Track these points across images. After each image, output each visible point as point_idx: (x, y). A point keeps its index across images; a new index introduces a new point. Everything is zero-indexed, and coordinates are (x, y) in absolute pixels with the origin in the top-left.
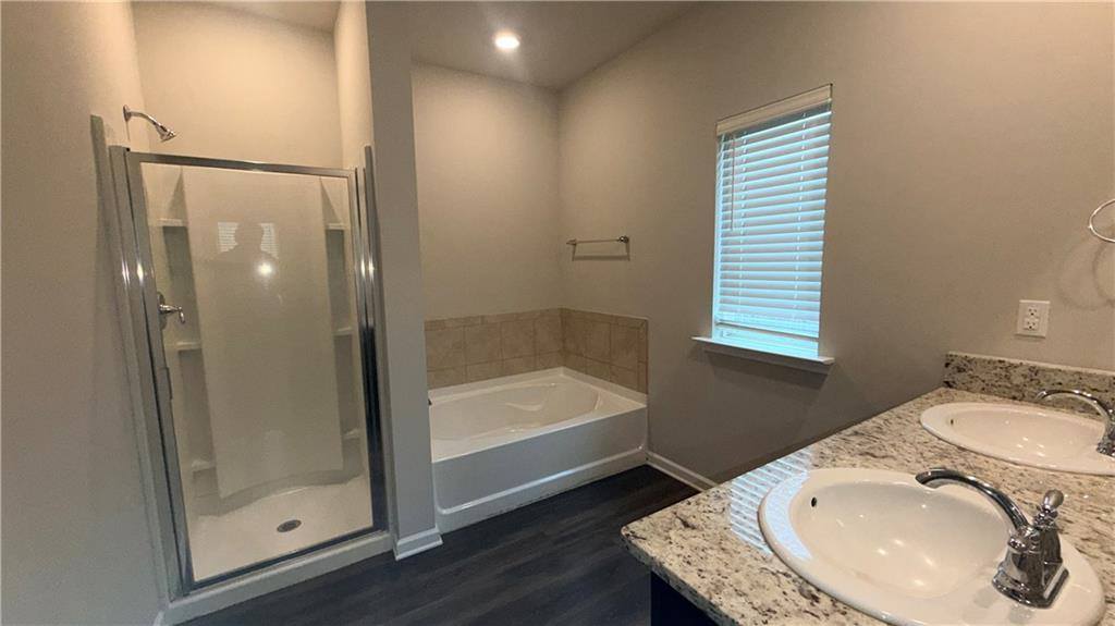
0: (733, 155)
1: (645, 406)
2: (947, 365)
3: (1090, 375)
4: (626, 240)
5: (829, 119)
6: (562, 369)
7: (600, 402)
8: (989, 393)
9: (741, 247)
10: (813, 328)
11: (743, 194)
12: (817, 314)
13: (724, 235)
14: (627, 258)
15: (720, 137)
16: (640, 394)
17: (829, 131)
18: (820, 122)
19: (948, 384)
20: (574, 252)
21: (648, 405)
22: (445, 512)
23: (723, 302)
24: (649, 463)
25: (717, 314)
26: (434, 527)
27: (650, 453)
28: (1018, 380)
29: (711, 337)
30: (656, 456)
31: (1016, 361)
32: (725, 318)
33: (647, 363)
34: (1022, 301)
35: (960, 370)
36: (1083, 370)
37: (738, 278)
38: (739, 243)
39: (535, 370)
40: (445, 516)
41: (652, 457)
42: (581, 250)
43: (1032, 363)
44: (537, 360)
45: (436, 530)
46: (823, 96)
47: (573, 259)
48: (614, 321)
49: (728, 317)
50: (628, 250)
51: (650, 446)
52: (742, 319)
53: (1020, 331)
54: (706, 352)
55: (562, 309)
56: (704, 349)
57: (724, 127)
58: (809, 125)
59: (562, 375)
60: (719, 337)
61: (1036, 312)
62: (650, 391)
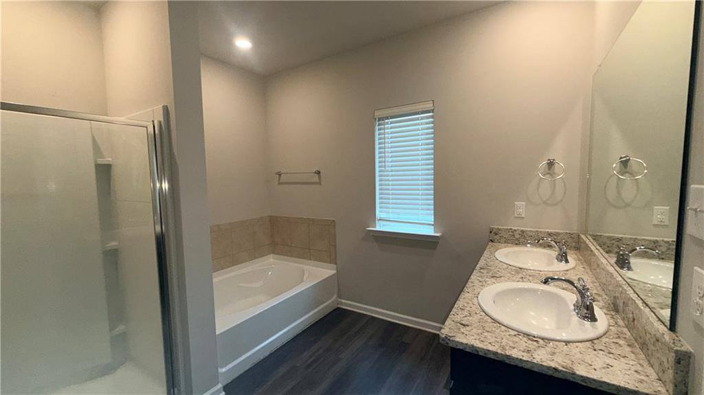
0: (384, 129)
1: (335, 272)
2: (491, 232)
3: (541, 232)
4: (318, 173)
5: (432, 117)
6: (272, 255)
7: (306, 274)
8: (508, 243)
9: (390, 178)
10: (431, 219)
11: (390, 150)
12: (433, 212)
13: (380, 171)
14: (319, 183)
15: (376, 119)
16: (332, 265)
17: (432, 123)
18: (428, 118)
19: (492, 241)
20: (279, 179)
21: (337, 271)
22: (224, 370)
23: (380, 207)
24: (339, 306)
25: (379, 214)
26: (218, 383)
27: (340, 300)
28: (517, 236)
29: (375, 227)
30: (343, 301)
31: (515, 228)
32: (382, 216)
33: (335, 246)
34: (516, 203)
35: (496, 234)
36: (539, 230)
37: (389, 195)
38: (388, 176)
39: (255, 258)
40: (224, 373)
41: (341, 302)
42: (283, 178)
43: (522, 229)
44: (256, 252)
45: (220, 386)
46: (429, 106)
47: (279, 184)
48: (311, 222)
49: (383, 216)
50: (320, 178)
51: (340, 296)
52: (392, 216)
53: (516, 216)
54: (373, 236)
55: (270, 216)
56: (371, 234)
57: (378, 114)
58: (422, 119)
59: (272, 260)
60: (380, 227)
61: (521, 207)
62: (338, 262)
